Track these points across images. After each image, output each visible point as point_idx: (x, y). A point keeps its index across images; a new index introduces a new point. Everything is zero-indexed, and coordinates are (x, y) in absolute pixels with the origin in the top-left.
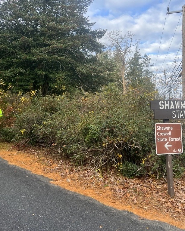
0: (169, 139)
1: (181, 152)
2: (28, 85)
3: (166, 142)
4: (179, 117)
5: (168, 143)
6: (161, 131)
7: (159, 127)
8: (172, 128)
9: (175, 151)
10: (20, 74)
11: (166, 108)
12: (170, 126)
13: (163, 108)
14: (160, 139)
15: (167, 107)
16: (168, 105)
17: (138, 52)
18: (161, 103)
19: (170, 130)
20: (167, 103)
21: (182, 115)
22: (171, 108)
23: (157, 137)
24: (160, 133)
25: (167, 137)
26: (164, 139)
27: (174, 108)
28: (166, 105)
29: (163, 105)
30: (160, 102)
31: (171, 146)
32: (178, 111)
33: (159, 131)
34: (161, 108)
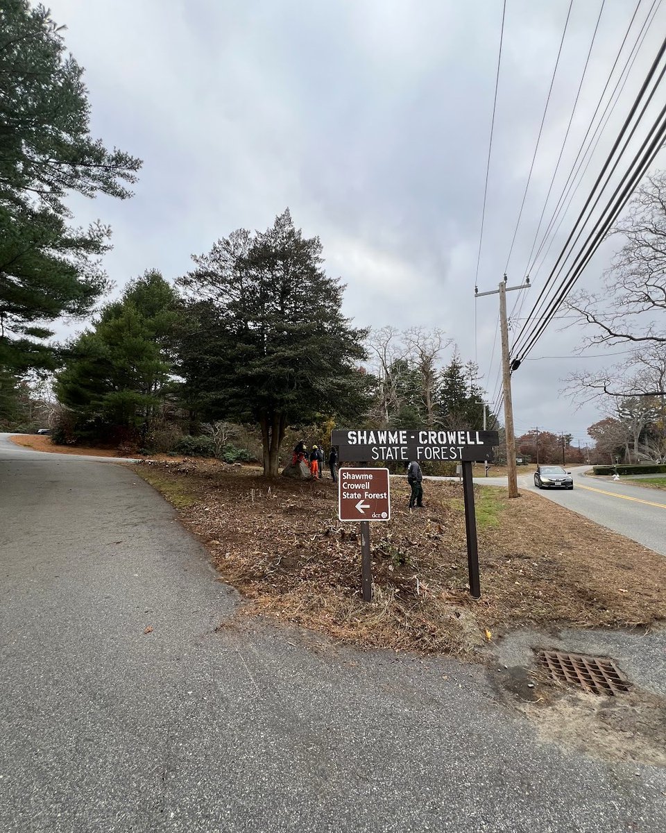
0: (366, 495)
1: (387, 518)
2: (245, 411)
3: (360, 500)
4: (385, 458)
5: (362, 501)
6: (350, 481)
7: (346, 475)
8: (371, 477)
9: (375, 516)
10: (235, 395)
11: (360, 443)
12: (368, 472)
13: (354, 443)
14: (348, 494)
15: (362, 441)
16: (365, 438)
17: (458, 359)
18: (352, 435)
19: (367, 481)
20: (362, 435)
21: (391, 455)
22: (369, 443)
23: (343, 490)
24: (349, 485)
25: (361, 491)
26: (355, 494)
27: (375, 443)
28: (360, 438)
29: (354, 438)
30: (350, 433)
31: (368, 506)
32: (383, 448)
33: (346, 480)
34: (350, 442)
